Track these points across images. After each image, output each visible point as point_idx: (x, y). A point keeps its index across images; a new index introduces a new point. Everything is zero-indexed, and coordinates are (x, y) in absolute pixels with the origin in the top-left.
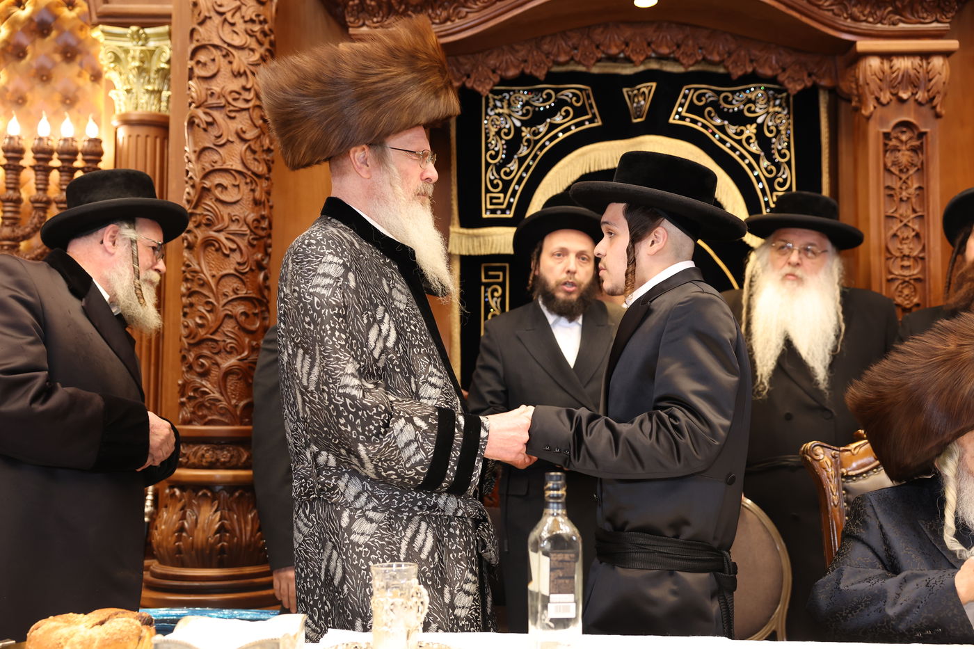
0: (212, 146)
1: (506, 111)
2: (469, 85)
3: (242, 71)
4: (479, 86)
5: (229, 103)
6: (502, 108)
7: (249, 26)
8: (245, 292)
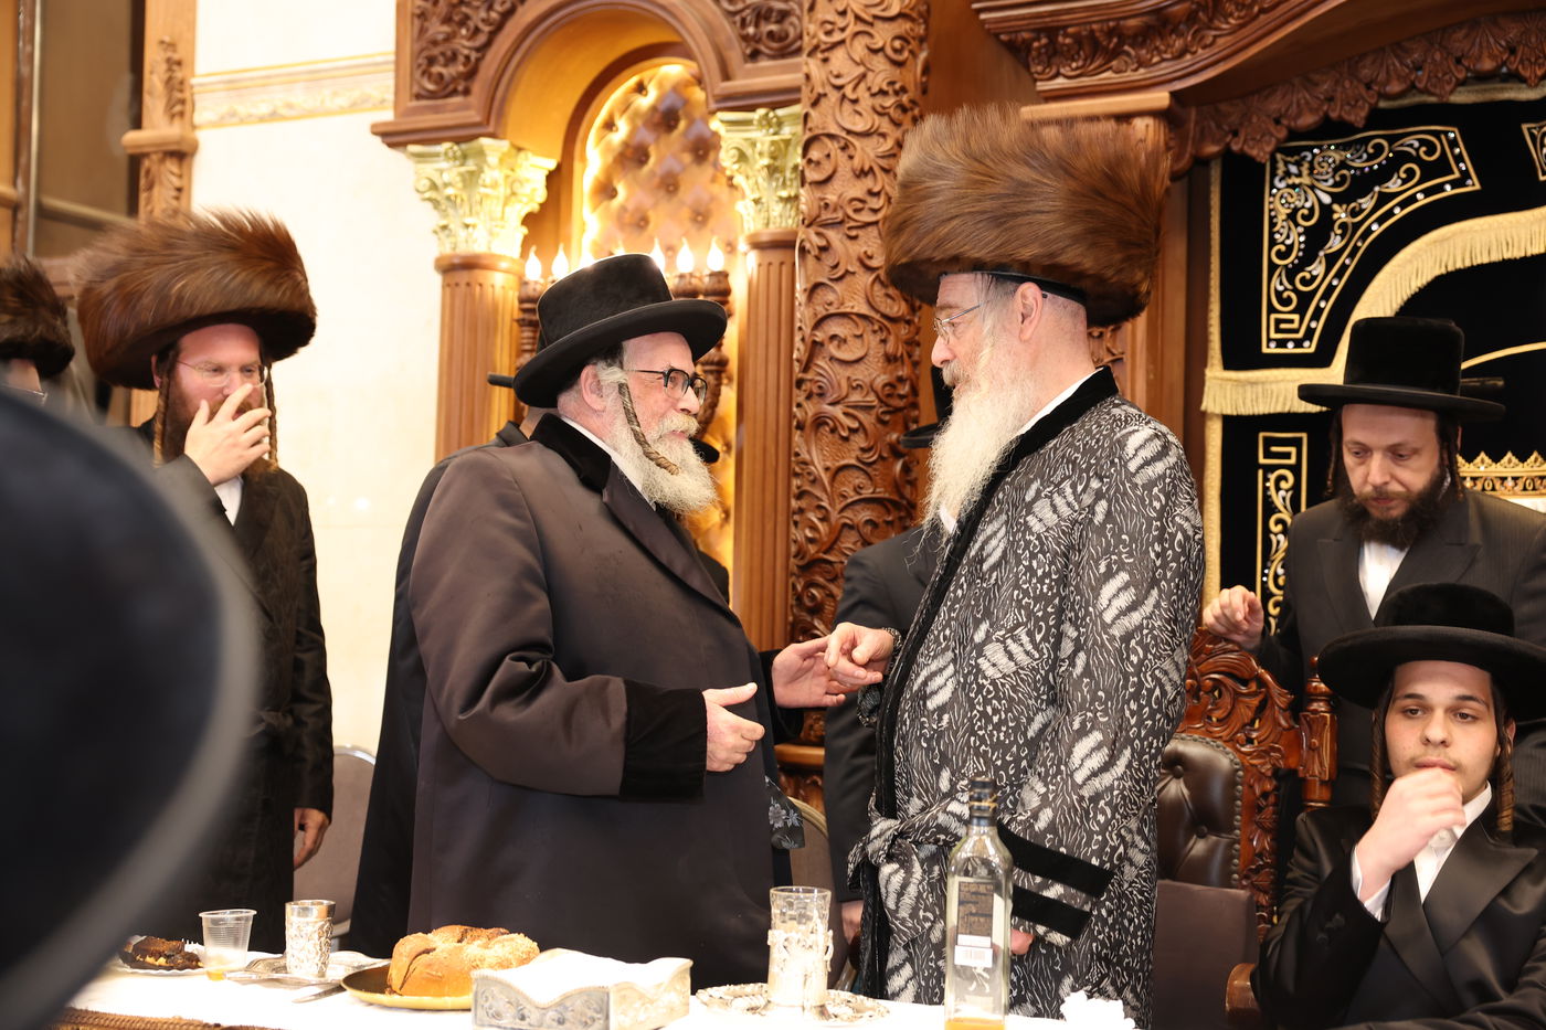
0: (826, 280)
1: (1306, 180)
2: (1235, 147)
3: (866, 168)
4: (1252, 148)
5: (849, 217)
6: (1299, 175)
7: (879, 101)
8: (871, 490)
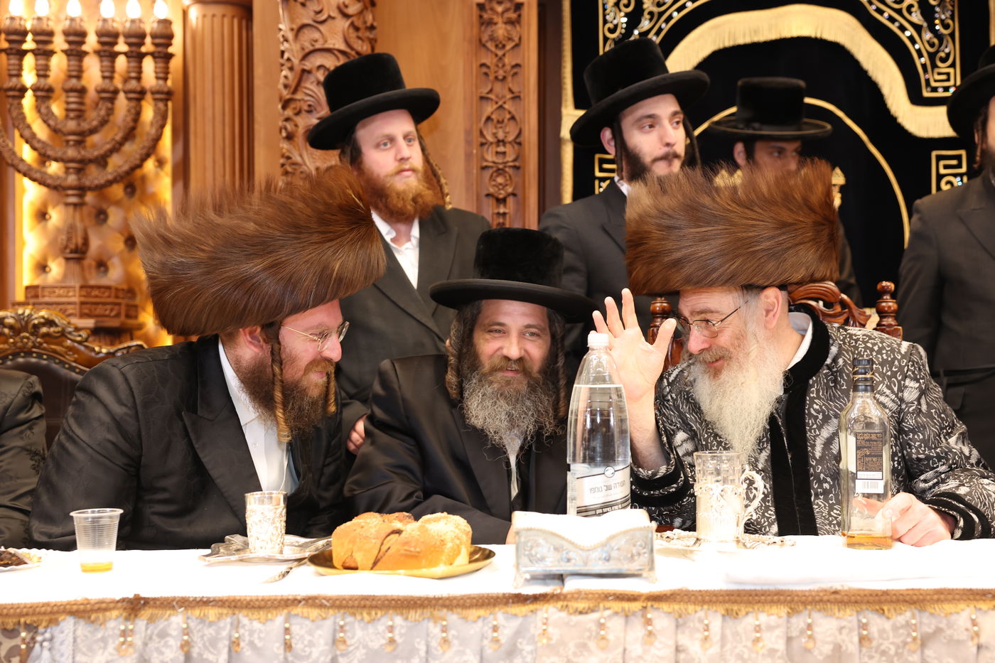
0: (310, 22)
